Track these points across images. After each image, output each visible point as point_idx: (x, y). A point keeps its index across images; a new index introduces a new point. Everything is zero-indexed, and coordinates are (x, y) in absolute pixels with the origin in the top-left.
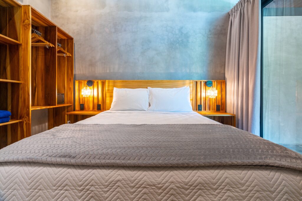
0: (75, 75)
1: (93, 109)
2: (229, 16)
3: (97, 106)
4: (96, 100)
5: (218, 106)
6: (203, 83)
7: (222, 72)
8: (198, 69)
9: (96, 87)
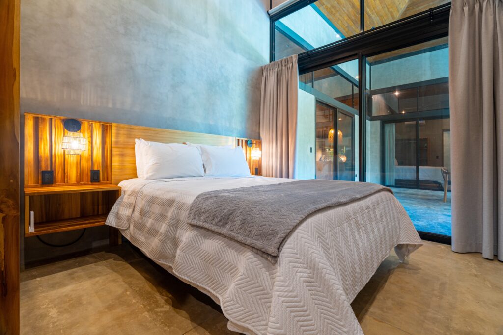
1: (79, 182)
2: (262, 70)
3: (90, 174)
4: (88, 161)
5: (256, 169)
6: (244, 142)
7: (257, 131)
8: (238, 123)
9: (87, 135)
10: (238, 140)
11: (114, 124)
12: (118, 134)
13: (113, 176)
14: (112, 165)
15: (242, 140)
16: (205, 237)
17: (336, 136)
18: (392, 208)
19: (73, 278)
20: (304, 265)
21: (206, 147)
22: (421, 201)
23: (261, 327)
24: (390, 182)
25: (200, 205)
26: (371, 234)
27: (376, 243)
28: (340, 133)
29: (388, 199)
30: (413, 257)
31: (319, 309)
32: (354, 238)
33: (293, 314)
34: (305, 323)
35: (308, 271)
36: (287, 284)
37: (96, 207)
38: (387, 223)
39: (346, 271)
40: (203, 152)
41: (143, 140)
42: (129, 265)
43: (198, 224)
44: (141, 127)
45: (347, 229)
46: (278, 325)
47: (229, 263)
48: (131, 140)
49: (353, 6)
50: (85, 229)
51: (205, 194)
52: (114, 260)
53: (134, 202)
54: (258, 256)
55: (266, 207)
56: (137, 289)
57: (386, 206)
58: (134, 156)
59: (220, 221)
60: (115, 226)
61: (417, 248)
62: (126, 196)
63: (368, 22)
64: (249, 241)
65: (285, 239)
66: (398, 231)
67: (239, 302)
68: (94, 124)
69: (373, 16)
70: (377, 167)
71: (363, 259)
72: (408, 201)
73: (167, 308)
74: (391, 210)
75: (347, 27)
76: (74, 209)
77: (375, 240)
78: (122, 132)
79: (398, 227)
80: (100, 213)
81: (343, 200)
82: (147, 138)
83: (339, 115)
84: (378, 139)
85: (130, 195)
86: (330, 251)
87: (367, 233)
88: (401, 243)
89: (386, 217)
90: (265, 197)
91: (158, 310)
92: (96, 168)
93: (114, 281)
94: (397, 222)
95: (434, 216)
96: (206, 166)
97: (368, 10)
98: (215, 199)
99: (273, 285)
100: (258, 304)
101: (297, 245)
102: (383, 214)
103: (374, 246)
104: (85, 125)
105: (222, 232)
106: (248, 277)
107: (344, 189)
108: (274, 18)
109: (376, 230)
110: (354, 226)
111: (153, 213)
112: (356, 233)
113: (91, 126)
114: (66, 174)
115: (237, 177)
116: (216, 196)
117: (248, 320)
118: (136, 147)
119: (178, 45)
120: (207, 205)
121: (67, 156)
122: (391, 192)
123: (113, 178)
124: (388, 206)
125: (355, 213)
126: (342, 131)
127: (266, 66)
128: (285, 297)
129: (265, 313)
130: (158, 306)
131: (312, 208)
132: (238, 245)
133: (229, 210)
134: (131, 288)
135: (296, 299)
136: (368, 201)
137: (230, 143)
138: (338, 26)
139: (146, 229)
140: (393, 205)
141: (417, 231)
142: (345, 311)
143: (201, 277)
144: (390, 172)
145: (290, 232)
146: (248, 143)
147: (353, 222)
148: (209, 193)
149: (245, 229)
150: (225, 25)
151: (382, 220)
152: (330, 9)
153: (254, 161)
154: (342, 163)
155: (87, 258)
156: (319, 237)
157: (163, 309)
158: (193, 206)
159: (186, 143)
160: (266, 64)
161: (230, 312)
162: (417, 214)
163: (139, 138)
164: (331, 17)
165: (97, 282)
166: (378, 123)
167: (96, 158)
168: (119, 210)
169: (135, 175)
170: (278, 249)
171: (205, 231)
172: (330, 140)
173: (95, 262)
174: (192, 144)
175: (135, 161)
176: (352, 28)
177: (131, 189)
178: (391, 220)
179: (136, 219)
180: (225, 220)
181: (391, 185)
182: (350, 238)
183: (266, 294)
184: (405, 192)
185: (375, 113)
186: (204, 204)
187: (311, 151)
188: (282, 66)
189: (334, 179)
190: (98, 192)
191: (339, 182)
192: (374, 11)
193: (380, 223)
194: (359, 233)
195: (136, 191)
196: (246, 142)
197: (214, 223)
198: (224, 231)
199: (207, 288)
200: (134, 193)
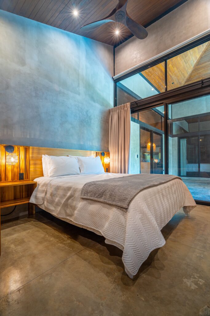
1: (13, 180)
2: (109, 111)
3: (18, 175)
4: (17, 168)
5: (107, 169)
6: (100, 153)
7: (107, 147)
8: (96, 143)
9: (17, 154)
10: (97, 153)
11: (31, 147)
12: (33, 153)
13: (30, 176)
14: (30, 170)
15: (99, 153)
16: (90, 204)
17: (152, 147)
18: (181, 187)
19: (15, 231)
20: (139, 212)
21: (81, 157)
22: (201, 184)
23: (121, 241)
24: (183, 174)
25: (87, 189)
26: (169, 200)
27: (172, 204)
28: (154, 145)
29: (179, 183)
30: (192, 213)
31: (146, 231)
32: (161, 201)
33: (135, 232)
34: (140, 236)
35: (141, 214)
36: (132, 220)
37: (22, 194)
38: (178, 195)
39: (157, 216)
40: (79, 160)
41: (47, 155)
42: (42, 224)
43: (87, 198)
44: (45, 148)
45: (158, 197)
46: (130, 237)
47: (104, 214)
48: (39, 156)
49: (161, 71)
50: (16, 206)
51: (89, 183)
52: (34, 221)
53: (46, 190)
54: (119, 209)
55: (121, 188)
56: (51, 234)
57: (178, 186)
58: (41, 164)
59: (98, 195)
60: (35, 203)
61: (194, 208)
62: (40, 187)
63: (170, 80)
64: (114, 203)
65: (131, 201)
66: (184, 199)
67: (111, 230)
68: (20, 148)
69: (173, 76)
70: (176, 165)
71: (165, 211)
72: (193, 184)
73: (69, 241)
74: (180, 188)
75: (158, 83)
76: (10, 195)
77: (172, 203)
78: (35, 151)
79: (184, 197)
80: (24, 197)
81: (156, 183)
82: (49, 154)
83: (154, 134)
84: (177, 148)
85: (43, 186)
86: (150, 207)
87: (168, 200)
88: (186, 205)
89: (177, 192)
90: (119, 183)
91: (65, 242)
92: (21, 172)
93: (38, 231)
94: (183, 195)
95: (206, 192)
96: (80, 168)
97: (170, 73)
98: (95, 185)
99: (126, 221)
100: (119, 230)
101: (136, 203)
102: (176, 190)
103: (171, 206)
104: (16, 148)
105: (100, 201)
106: (115, 219)
107: (157, 178)
108: (116, 81)
109: (172, 198)
110: (161, 196)
111: (59, 194)
112: (162, 200)
113: (19, 149)
114: (7, 176)
115: (98, 174)
116: (95, 184)
117: (115, 238)
118: (43, 159)
119: (64, 100)
120: (90, 189)
121: (7, 166)
122: (181, 179)
123: (30, 177)
124: (179, 187)
125: (162, 190)
126: (155, 144)
127: (112, 109)
128: (132, 225)
129: (123, 234)
130: (64, 241)
131: (142, 187)
132: (108, 206)
133: (103, 190)
134: (48, 234)
135: (136, 226)
136: (168, 184)
137: (92, 155)
138: (152, 82)
139: (55, 203)
140: (181, 186)
141: (195, 200)
142: (157, 231)
143: (89, 223)
144: (183, 168)
145: (133, 198)
146: (102, 154)
147: (161, 194)
148: (90, 183)
149: (112, 198)
150: (90, 87)
151: (175, 193)
152: (148, 73)
153: (105, 164)
154: (155, 163)
155: (19, 221)
156: (145, 200)
157: (67, 242)
158: (83, 189)
159: (69, 156)
160: (112, 108)
161: (107, 235)
162: (197, 191)
163: (44, 155)
164: (149, 77)
165: (29, 232)
166: (176, 138)
167: (22, 166)
168: (36, 194)
169: (42, 175)
170: (128, 205)
171: (90, 201)
172: (148, 149)
173: (24, 223)
174: (72, 156)
175: (42, 167)
176: (161, 83)
177: (43, 183)
178: (180, 194)
179: (48, 198)
180: (101, 195)
181: (184, 175)
182: (159, 202)
183: (122, 226)
184: (192, 179)
185: (174, 132)
186: (89, 188)
187: (138, 157)
188: (121, 109)
189: (151, 173)
190: (23, 185)
191: (154, 175)
192: (173, 73)
193: (174, 195)
194: (164, 199)
195: (46, 183)
196: (101, 153)
197: (95, 196)
198: (101, 200)
199: (93, 228)
200: (45, 185)
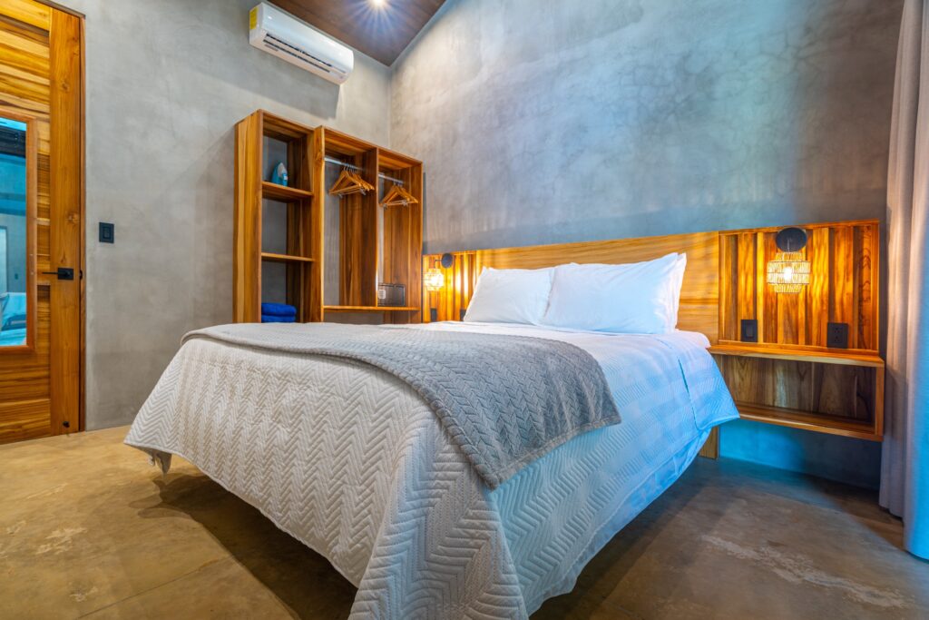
0: (425, 245)
6: (759, 238)
10: (734, 237)
12: (482, 264)
15: (751, 235)
44: (506, 250)
68: (464, 256)
